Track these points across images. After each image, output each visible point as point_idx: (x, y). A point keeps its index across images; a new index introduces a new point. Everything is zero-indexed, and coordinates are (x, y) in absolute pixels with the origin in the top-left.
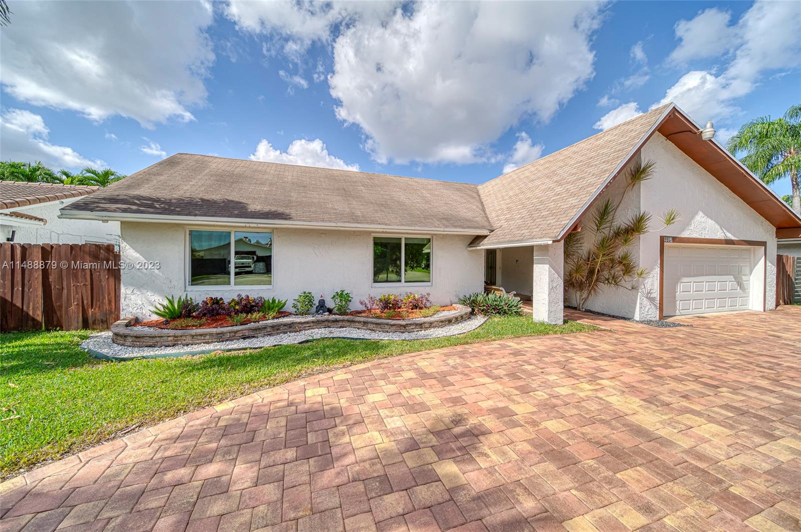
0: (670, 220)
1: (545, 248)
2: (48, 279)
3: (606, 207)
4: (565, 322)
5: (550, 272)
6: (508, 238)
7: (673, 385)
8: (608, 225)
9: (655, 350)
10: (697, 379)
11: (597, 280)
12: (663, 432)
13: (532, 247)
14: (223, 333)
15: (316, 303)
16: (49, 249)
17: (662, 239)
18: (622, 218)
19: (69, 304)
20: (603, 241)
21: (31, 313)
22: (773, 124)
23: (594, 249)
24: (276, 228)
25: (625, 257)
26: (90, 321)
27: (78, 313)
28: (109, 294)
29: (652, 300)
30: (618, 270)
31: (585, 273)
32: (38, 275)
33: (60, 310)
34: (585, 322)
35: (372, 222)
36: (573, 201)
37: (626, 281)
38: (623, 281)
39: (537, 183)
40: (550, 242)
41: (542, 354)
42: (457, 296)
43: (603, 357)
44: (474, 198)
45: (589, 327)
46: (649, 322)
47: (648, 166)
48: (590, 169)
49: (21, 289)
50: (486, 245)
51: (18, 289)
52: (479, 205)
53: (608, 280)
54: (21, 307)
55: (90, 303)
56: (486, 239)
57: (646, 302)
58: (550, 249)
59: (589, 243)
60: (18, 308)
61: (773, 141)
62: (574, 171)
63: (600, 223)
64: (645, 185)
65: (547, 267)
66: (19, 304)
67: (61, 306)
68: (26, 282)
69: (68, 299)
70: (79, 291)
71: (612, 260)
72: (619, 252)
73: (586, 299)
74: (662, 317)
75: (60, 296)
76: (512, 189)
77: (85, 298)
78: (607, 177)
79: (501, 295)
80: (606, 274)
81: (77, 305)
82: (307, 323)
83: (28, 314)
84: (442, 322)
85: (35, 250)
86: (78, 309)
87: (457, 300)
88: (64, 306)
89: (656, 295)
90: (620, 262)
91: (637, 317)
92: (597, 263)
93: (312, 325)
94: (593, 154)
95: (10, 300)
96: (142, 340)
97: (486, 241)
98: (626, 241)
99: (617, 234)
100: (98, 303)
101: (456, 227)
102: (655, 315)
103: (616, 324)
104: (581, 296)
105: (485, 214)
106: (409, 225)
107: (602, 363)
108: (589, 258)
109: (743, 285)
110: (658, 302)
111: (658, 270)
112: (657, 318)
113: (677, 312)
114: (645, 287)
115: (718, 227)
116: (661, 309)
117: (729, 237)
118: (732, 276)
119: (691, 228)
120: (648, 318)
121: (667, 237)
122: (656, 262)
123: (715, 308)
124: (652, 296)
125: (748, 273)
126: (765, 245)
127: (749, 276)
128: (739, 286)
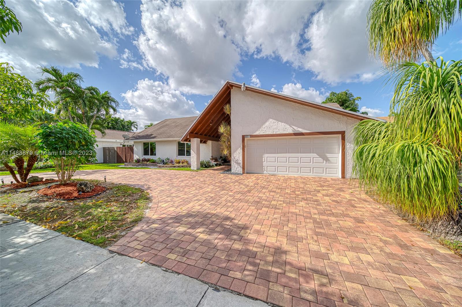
17: (243, 137)
46: (236, 174)
74: (244, 172)
89: (241, 162)
91: (232, 171)
102: (240, 170)
109: (329, 160)
110: (242, 165)
111: (241, 151)
112: (242, 173)
113: (265, 172)
114: (234, 158)
115: (289, 126)
116: (243, 168)
117: (300, 131)
118: (315, 154)
119: (265, 129)
120: (237, 172)
121: (247, 135)
122: (240, 147)
123: (299, 173)
124: (238, 162)
125: (337, 152)
126: (343, 133)
127: (337, 155)
128: (325, 160)
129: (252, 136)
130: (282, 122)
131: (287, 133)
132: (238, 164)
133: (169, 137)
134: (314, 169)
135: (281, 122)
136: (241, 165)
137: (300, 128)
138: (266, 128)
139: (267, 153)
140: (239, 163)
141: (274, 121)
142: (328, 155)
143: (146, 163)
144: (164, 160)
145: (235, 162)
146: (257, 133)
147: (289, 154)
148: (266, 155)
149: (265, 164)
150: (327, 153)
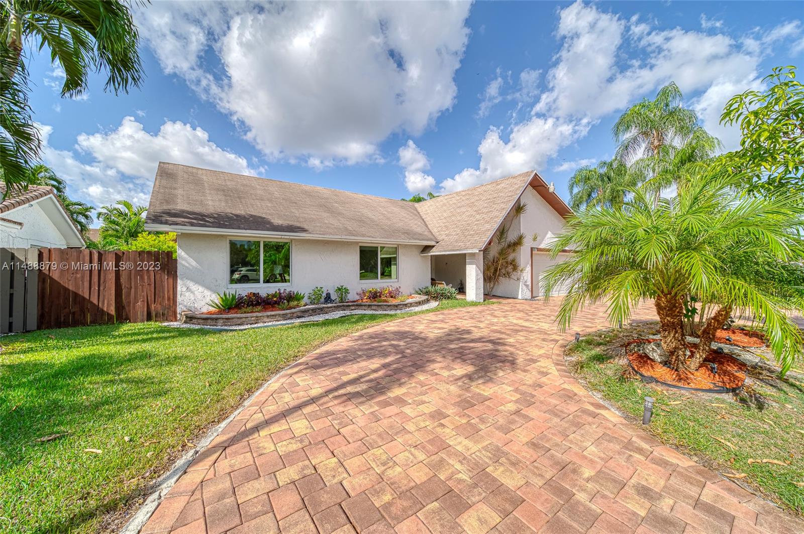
0: (535, 239)
1: (473, 255)
2: (120, 279)
3: (503, 229)
4: (484, 301)
5: (476, 269)
6: (450, 248)
7: (534, 317)
8: (504, 240)
9: (528, 308)
10: (543, 315)
11: (499, 275)
12: (530, 326)
13: (465, 254)
14: (286, 314)
15: (324, 295)
16: (121, 255)
17: (532, 249)
18: (511, 237)
19: (136, 301)
20: (502, 250)
21: (105, 309)
22: (592, 171)
23: (497, 255)
24: (294, 239)
25: (513, 260)
26: (154, 314)
27: (144, 308)
28: (168, 291)
29: (527, 286)
30: (510, 267)
31: (492, 271)
32: (112, 277)
33: (129, 306)
34: (494, 300)
35: (363, 235)
36: (487, 226)
37: (514, 275)
38: (513, 276)
39: (463, 209)
40: (478, 251)
41: (480, 312)
42: (414, 289)
43: (507, 311)
44: (416, 215)
45: (497, 302)
46: (526, 299)
47: (524, 206)
48: (495, 206)
49: (97, 288)
50: (434, 252)
51: (95, 289)
52: (422, 221)
53: (504, 275)
54: (97, 304)
55: (153, 299)
56: (434, 248)
57: (524, 287)
58: (476, 255)
59: (494, 252)
60: (94, 304)
61: (592, 183)
62: (486, 205)
63: (500, 239)
64: (523, 216)
65: (474, 266)
66: (95, 302)
67: (129, 302)
68: (101, 282)
69: (135, 297)
70: (145, 290)
71: (507, 262)
72: (510, 258)
73: (493, 288)
74: (533, 297)
75: (129, 294)
76: (445, 211)
77: (149, 295)
78: (504, 213)
79: (442, 287)
80: (503, 271)
81: (143, 301)
82: (331, 307)
83: (103, 310)
84: (416, 303)
85: (110, 255)
86: (143, 305)
87: (414, 292)
88: (132, 302)
89: (529, 283)
90: (511, 264)
91: (520, 297)
92: (499, 264)
93: (333, 309)
94: (495, 195)
95: (88, 298)
96: (231, 320)
97: (434, 249)
98: (514, 250)
99: (509, 246)
100: (159, 300)
101: (415, 239)
102: (528, 295)
103: (510, 301)
104: (490, 286)
105: (429, 229)
106: (386, 238)
107: (507, 313)
108: (494, 261)
111: (530, 268)
112: (530, 297)
114: (523, 279)
116: (532, 292)
119: (546, 243)
120: (526, 297)
121: (535, 248)
124: (527, 283)
129: (538, 250)
136: (530, 287)
141: (551, 233)
145: (525, 285)
146: (541, 246)
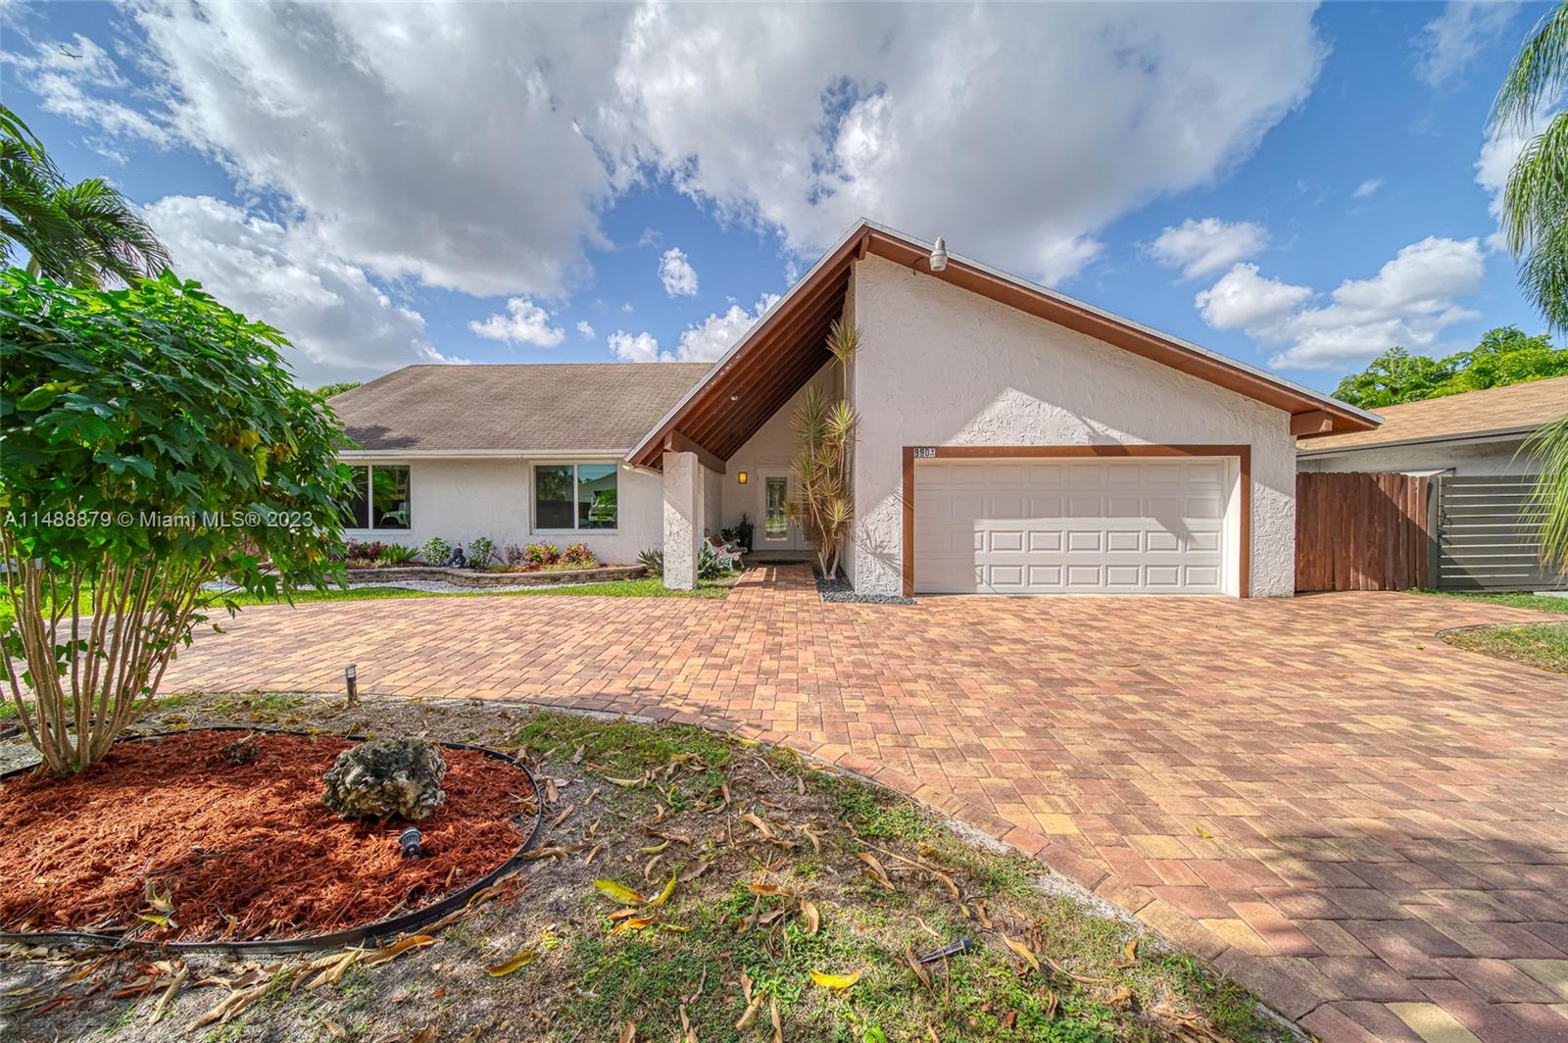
17: (909, 454)
89: (895, 549)
102: (894, 584)
109: (1193, 539)
110: (901, 563)
111: (900, 507)
112: (900, 593)
113: (982, 587)
114: (869, 537)
115: (1077, 421)
116: (908, 575)
117: (1116, 440)
118: (1153, 520)
119: (990, 428)
120: (878, 591)
121: (922, 448)
122: (894, 492)
123: (1100, 585)
124: (886, 551)
125: (1217, 514)
126: (1244, 452)
127: (1219, 521)
128: (1183, 540)
129: (942, 452)
130: (1054, 403)
131: (1073, 443)
132: (887, 559)
133: (492, 445)
134: (1149, 569)
135: (1049, 403)
136: (899, 562)
137: (1114, 428)
138: (994, 422)
139: (990, 517)
140: (890, 557)
141: (1025, 396)
142: (1191, 523)
143: (369, 567)
144: (461, 551)
145: (874, 554)
146: (961, 440)
147: (1071, 519)
148: (984, 525)
149: (981, 556)
150: (1188, 517)
